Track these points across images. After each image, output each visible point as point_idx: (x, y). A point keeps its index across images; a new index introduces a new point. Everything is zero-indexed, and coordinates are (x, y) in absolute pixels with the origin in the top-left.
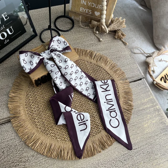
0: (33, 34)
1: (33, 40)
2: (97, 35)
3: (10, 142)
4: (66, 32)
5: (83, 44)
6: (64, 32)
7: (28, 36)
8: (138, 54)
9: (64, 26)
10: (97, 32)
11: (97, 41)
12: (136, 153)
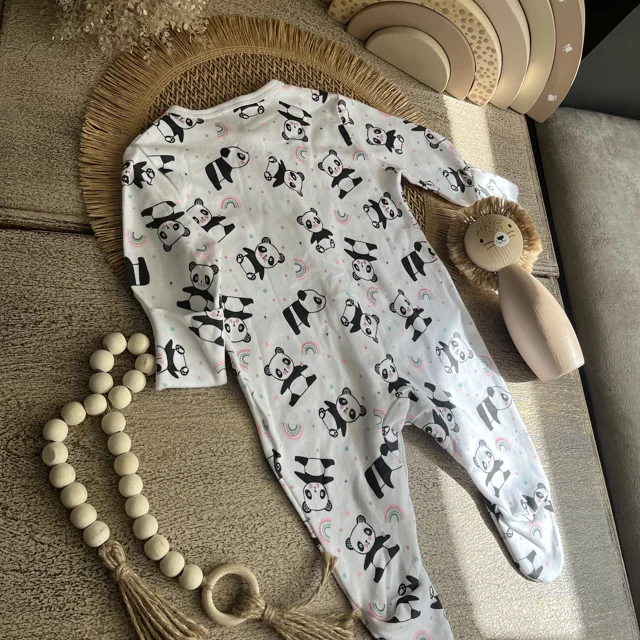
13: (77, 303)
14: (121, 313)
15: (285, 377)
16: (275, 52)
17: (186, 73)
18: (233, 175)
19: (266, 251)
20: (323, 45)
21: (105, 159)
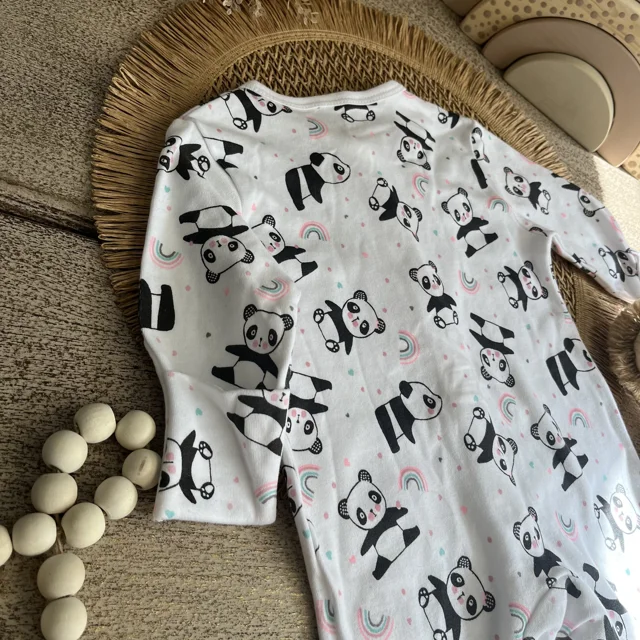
13: (45, 341)
14: (117, 371)
15: (371, 524)
16: (393, 53)
17: (274, 48)
18: (324, 191)
19: (358, 311)
20: (453, 62)
21: (138, 130)
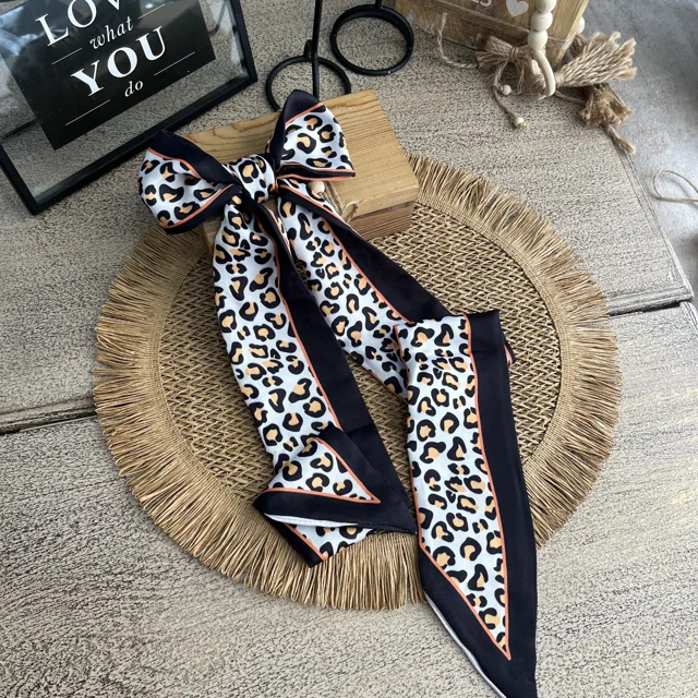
0: (242, 72)
1: (237, 98)
2: (505, 102)
3: (106, 490)
4: (374, 78)
5: (440, 133)
6: (366, 78)
7: (219, 80)
8: (672, 204)
9: (369, 53)
10: (508, 89)
11: (502, 124)
12: (624, 608)
